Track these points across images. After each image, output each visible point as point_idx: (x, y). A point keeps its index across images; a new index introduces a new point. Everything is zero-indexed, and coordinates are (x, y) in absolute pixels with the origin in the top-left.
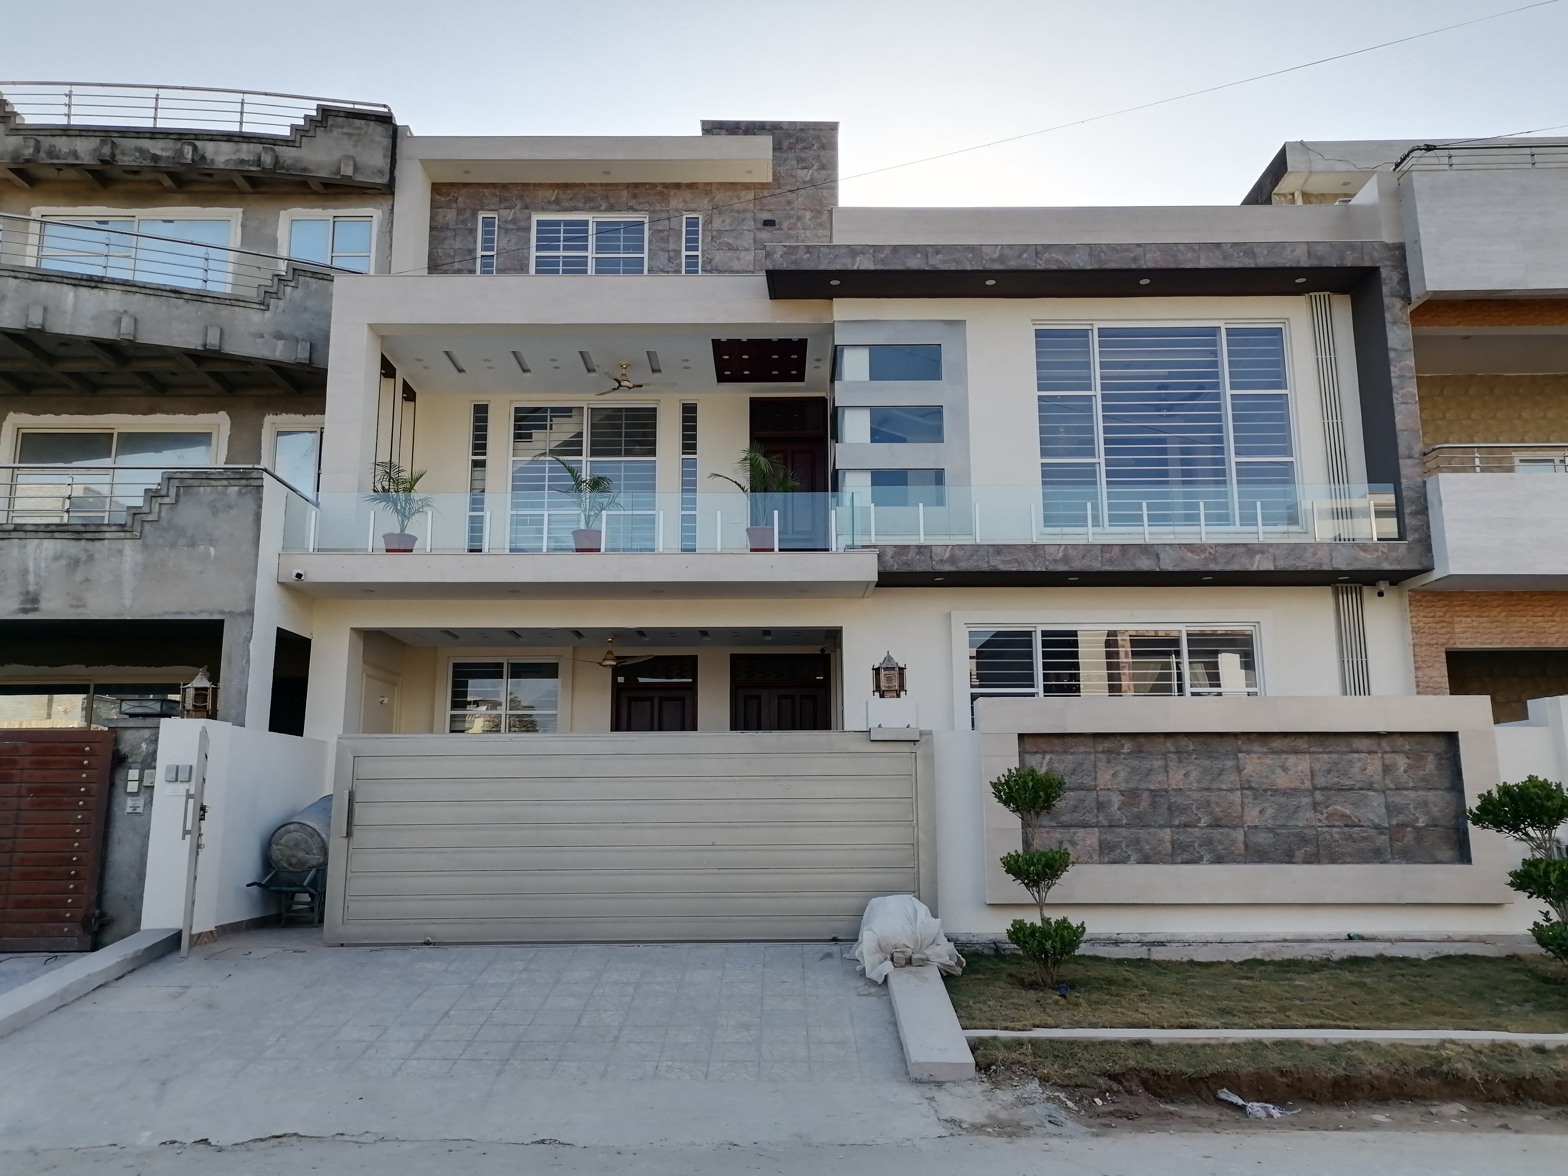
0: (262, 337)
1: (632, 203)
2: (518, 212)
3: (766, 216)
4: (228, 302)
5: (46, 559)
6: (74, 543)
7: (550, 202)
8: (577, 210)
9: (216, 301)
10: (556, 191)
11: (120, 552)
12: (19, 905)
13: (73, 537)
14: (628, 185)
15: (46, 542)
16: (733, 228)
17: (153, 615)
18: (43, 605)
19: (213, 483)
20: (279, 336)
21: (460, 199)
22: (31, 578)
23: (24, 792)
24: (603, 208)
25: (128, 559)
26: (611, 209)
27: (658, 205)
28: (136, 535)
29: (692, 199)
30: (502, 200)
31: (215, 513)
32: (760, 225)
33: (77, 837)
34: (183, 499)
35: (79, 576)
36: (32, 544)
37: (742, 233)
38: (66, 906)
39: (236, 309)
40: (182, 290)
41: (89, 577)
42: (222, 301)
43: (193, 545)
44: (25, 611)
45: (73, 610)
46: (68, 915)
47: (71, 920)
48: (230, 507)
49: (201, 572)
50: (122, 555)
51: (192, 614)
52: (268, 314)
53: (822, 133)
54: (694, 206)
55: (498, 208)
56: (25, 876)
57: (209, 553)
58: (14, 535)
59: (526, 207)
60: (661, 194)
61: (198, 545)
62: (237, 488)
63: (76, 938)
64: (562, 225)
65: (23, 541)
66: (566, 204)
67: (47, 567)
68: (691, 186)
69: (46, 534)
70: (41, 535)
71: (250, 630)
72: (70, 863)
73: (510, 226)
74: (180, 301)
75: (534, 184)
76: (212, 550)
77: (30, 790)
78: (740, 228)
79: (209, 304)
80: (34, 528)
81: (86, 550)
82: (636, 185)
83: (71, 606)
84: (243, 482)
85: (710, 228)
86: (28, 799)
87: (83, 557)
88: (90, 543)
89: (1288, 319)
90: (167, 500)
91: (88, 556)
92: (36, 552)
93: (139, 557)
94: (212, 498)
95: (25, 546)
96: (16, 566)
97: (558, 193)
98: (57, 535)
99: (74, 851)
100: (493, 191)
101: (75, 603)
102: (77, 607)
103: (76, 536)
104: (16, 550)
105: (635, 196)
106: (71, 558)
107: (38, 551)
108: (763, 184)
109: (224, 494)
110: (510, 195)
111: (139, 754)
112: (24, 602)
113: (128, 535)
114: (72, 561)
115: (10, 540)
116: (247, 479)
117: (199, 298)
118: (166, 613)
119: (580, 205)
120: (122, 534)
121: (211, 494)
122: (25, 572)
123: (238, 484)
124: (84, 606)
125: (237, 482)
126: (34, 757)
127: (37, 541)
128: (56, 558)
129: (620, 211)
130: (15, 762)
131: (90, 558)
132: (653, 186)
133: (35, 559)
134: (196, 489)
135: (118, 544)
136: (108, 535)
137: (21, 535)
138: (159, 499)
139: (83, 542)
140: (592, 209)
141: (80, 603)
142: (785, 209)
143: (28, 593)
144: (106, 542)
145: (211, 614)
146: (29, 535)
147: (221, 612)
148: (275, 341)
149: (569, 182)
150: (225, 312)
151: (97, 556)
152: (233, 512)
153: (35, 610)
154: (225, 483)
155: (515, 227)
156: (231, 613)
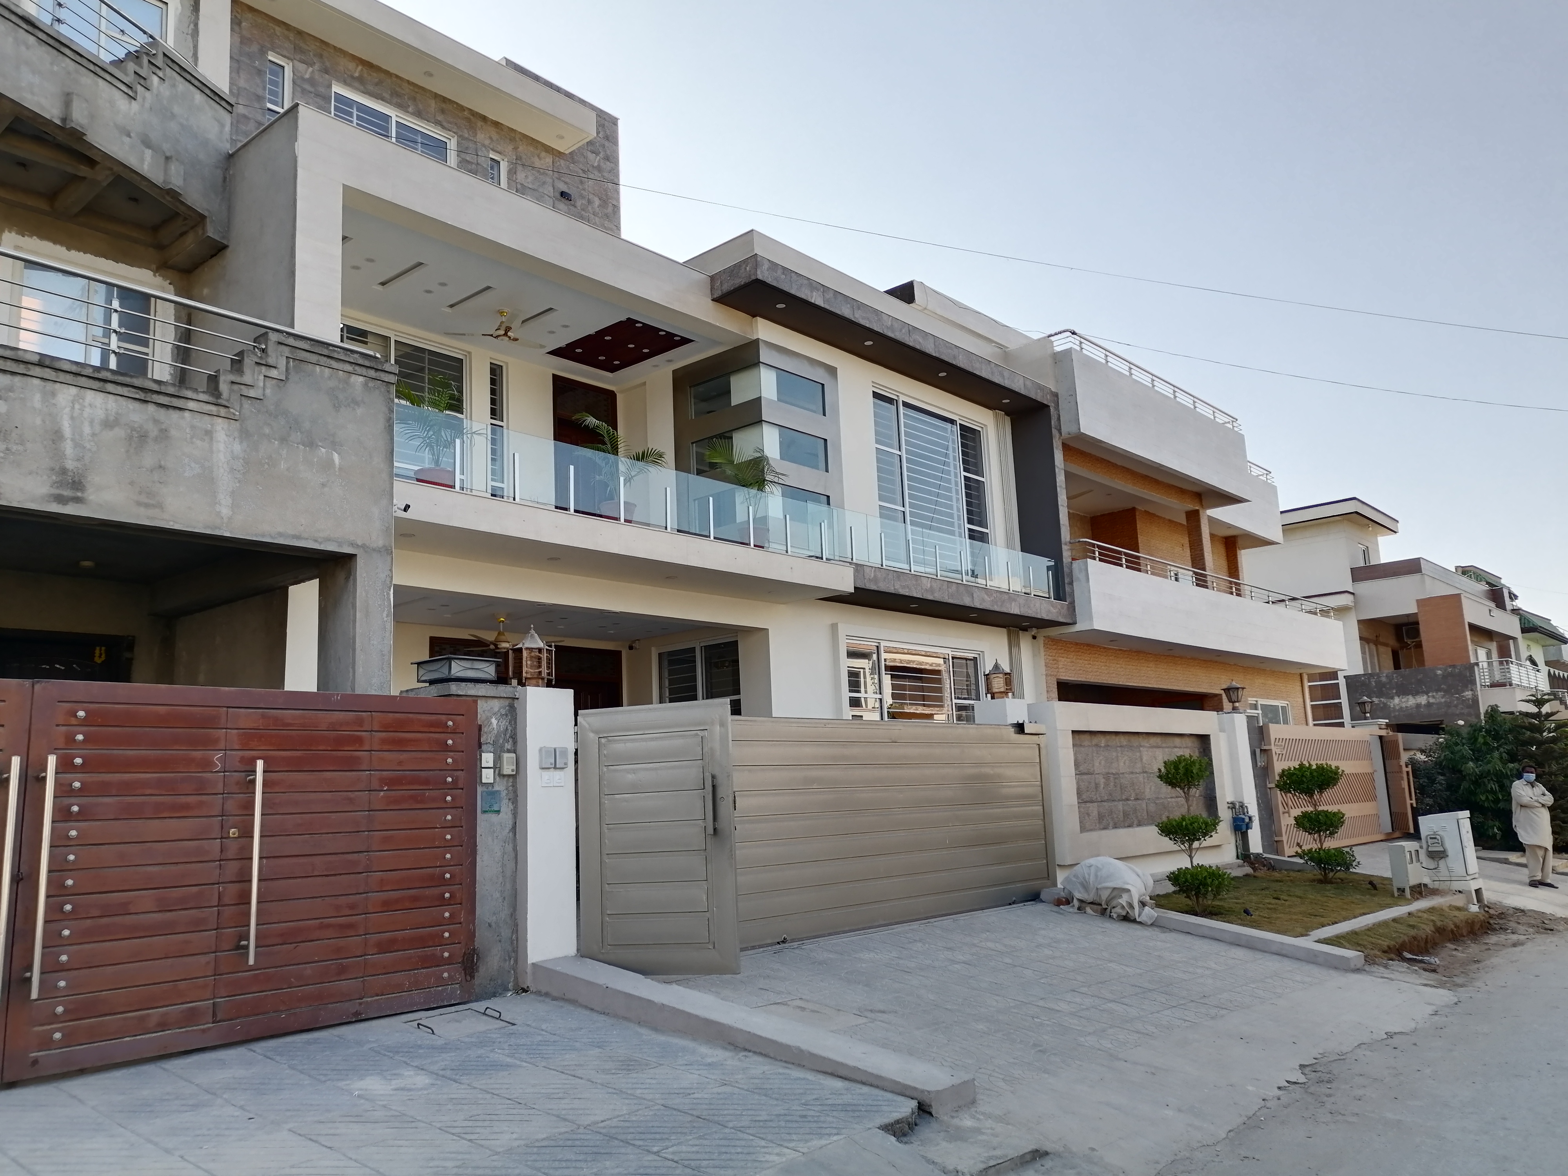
0: (129, 136)
1: (440, 118)
2: (317, 73)
3: (564, 188)
4: (92, 67)
5: (92, 422)
6: (137, 405)
7: (352, 77)
8: (383, 100)
9: (78, 59)
10: (360, 68)
11: (209, 434)
12: (384, 947)
13: (137, 396)
14: (436, 96)
15: (90, 395)
16: (535, 187)
17: (263, 536)
18: (91, 495)
19: (334, 364)
20: (147, 143)
21: (244, 24)
22: (68, 448)
23: (375, 785)
24: (410, 109)
25: (221, 447)
26: (419, 114)
27: (466, 131)
28: (234, 414)
29: (497, 140)
30: (297, 49)
31: (337, 407)
32: (558, 195)
33: (448, 846)
34: (294, 377)
35: (148, 459)
36: (66, 395)
37: (543, 197)
38: (442, 943)
39: (100, 81)
40: (38, 24)
41: (163, 463)
42: (85, 62)
43: (311, 444)
44: (60, 499)
45: (142, 510)
46: (446, 954)
47: (449, 962)
48: (356, 403)
49: (323, 485)
50: (211, 439)
51: (316, 541)
52: (135, 106)
53: (606, 123)
54: (500, 148)
55: (292, 57)
56: (387, 906)
57: (333, 460)
58: (37, 371)
59: (326, 71)
60: (468, 120)
61: (317, 446)
62: (361, 379)
63: (457, 986)
64: (355, 109)
65: (49, 385)
66: (371, 88)
67: (94, 435)
68: (496, 124)
69: (91, 381)
70: (83, 381)
71: (389, 572)
72: (443, 882)
73: (307, 87)
74: (32, 40)
75: (335, 47)
76: (336, 456)
77: (383, 781)
78: (541, 190)
79: (68, 60)
80: (74, 369)
81: (156, 421)
82: (445, 100)
83: (139, 504)
84: (372, 373)
85: (514, 179)
86: (382, 793)
87: (154, 432)
88: (162, 411)
89: (985, 425)
90: (274, 373)
91: (161, 430)
92: (73, 408)
93: (237, 447)
94: (332, 384)
95: (54, 394)
96: (38, 421)
97: (362, 70)
98: (110, 387)
99: (447, 864)
100: (286, 32)
101: (143, 499)
102: (147, 506)
103: (140, 395)
104: (38, 397)
105: (443, 111)
106: (133, 429)
107: (77, 406)
108: (560, 152)
109: (347, 382)
110: (307, 48)
111: (490, 732)
112: (60, 484)
113: (223, 412)
114: (135, 434)
115: (25, 378)
116: (377, 370)
117: (57, 45)
118: (281, 535)
119: (387, 96)
120: (213, 409)
121: (330, 378)
122: (57, 436)
123: (365, 374)
124: (160, 506)
125: (364, 371)
126: (384, 734)
127: (73, 390)
128: (108, 424)
129: (428, 121)
130: (359, 740)
131: (164, 435)
132: (462, 108)
133: (72, 418)
134: (310, 366)
135: (205, 422)
136: (191, 405)
137: (48, 373)
138: (263, 368)
139: (151, 408)
140: (401, 107)
141: (151, 502)
142: (578, 187)
143: (64, 471)
144: (187, 414)
145: (340, 544)
146: (62, 377)
147: (352, 544)
148: (144, 148)
149: (375, 62)
150: (87, 80)
151: (173, 432)
152: (359, 411)
153: (78, 500)
154: (348, 368)
155: (312, 90)
156: (364, 547)
